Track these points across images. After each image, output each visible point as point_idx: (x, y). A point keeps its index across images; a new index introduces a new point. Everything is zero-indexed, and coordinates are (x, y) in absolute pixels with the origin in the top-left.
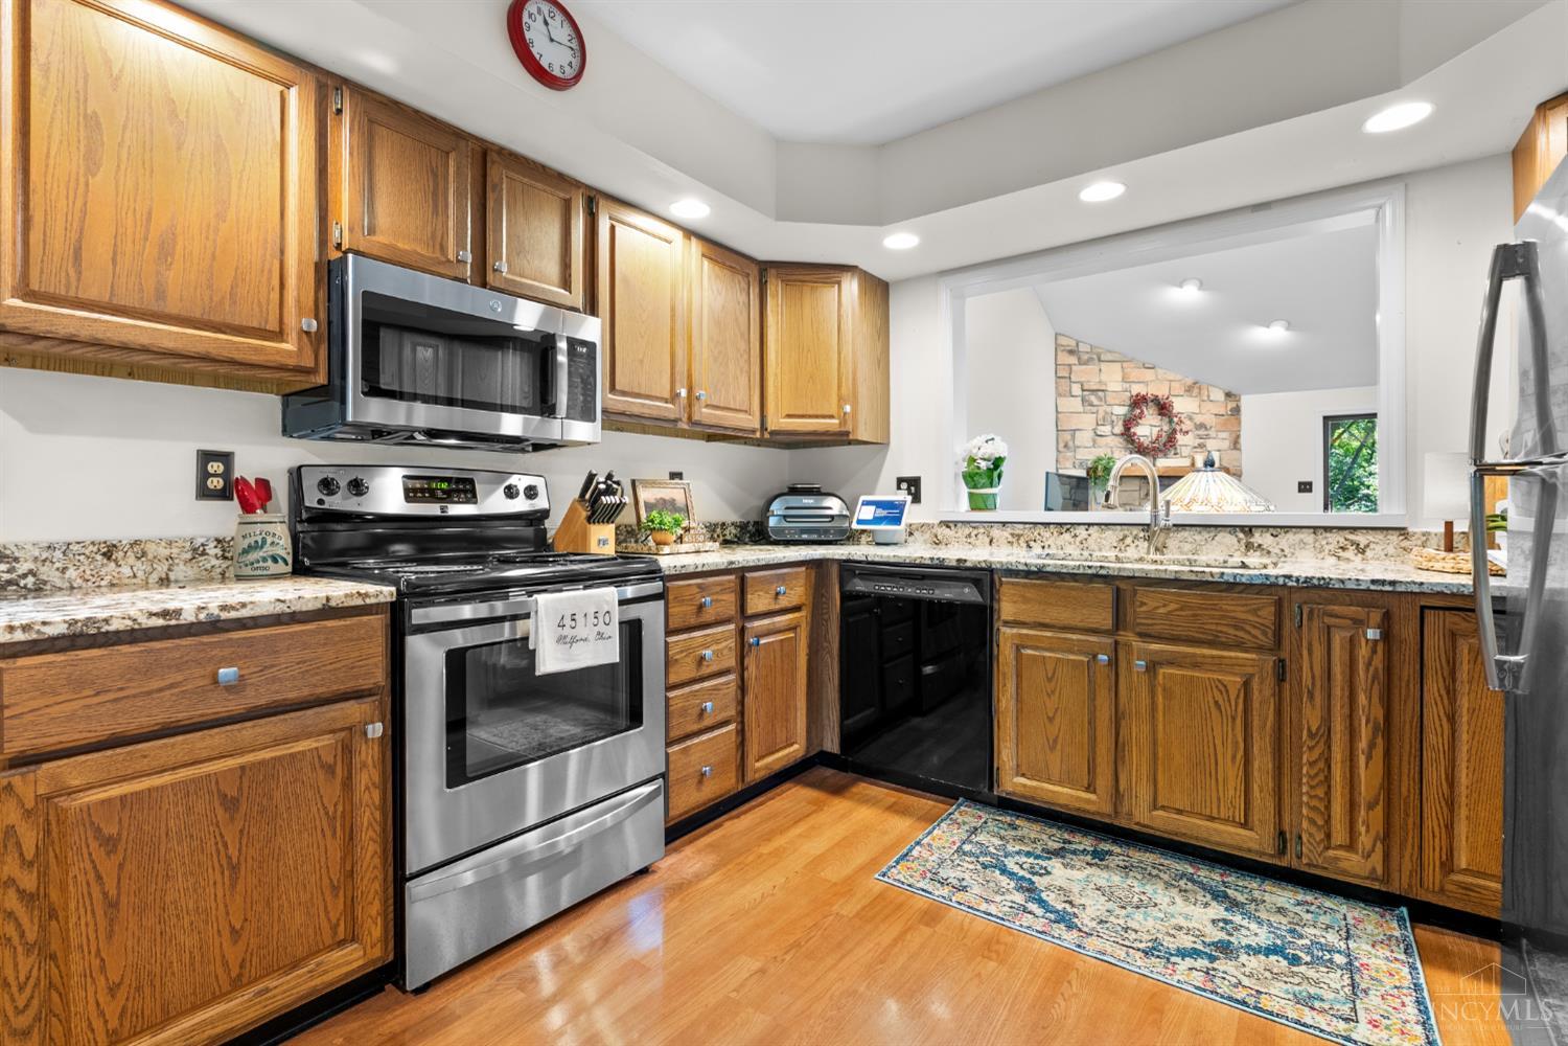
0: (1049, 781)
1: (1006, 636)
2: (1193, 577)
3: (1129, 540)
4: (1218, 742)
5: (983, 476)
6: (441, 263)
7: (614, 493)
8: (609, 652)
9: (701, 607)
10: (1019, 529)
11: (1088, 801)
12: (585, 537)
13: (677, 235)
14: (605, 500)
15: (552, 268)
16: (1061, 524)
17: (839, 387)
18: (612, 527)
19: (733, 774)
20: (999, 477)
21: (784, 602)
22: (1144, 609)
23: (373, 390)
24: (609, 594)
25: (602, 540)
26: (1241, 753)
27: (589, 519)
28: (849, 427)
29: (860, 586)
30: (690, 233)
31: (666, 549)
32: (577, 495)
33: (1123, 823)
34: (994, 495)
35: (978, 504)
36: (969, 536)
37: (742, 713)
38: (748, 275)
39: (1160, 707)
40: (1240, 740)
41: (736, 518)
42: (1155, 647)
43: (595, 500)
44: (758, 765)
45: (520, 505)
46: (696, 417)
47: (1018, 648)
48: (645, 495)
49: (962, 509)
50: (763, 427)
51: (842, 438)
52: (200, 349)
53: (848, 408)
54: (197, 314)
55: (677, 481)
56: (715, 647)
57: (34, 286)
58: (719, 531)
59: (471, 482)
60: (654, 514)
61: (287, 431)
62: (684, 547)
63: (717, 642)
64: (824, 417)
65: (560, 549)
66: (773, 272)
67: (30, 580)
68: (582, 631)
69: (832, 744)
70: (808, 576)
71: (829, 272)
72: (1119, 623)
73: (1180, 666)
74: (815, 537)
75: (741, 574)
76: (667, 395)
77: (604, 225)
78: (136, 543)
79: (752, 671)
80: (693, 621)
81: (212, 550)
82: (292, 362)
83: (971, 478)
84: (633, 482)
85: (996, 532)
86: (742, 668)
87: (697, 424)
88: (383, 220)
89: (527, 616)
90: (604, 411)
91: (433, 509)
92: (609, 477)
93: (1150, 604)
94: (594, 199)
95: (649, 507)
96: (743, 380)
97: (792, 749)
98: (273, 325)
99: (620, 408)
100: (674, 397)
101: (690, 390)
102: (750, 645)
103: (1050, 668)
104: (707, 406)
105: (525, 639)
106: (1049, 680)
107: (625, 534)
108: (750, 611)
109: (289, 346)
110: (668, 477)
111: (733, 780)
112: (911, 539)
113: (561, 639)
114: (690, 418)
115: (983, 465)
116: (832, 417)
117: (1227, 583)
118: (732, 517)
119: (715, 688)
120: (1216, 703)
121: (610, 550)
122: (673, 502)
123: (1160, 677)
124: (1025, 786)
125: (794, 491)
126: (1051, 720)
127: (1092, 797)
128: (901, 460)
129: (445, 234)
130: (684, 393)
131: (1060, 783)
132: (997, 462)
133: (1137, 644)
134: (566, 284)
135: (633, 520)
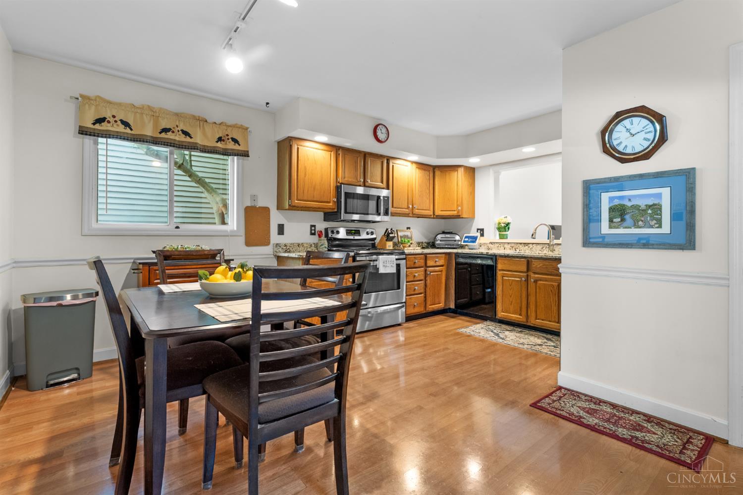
0: (510, 313)
1: (499, 274)
2: (545, 257)
3: (544, 248)
4: (552, 300)
5: (503, 228)
6: (356, 182)
7: (392, 233)
8: (393, 270)
9: (415, 263)
10: (513, 245)
11: (520, 318)
12: (385, 245)
13: (409, 164)
14: (391, 235)
15: (379, 179)
16: (525, 243)
17: (457, 202)
18: (392, 242)
19: (423, 307)
20: (509, 228)
21: (438, 264)
22: (534, 266)
23: (346, 212)
24: (394, 257)
25: (390, 245)
26: (557, 303)
27: (386, 240)
28: (460, 214)
29: (461, 260)
30: (413, 162)
31: (406, 249)
32: (383, 234)
33: (529, 324)
34: (506, 234)
35: (502, 237)
36: (498, 247)
37: (426, 292)
38: (429, 171)
39: (538, 292)
40: (557, 300)
41: (426, 241)
42: (537, 276)
43: (388, 235)
44: (430, 307)
45: (370, 237)
46: (414, 213)
47: (503, 277)
48: (400, 234)
49: (497, 239)
50: (434, 214)
51: (458, 217)
52: (319, 206)
53: (460, 208)
54: (318, 200)
55: (409, 230)
56: (418, 273)
57: (299, 198)
58: (421, 244)
59: (359, 231)
60: (403, 239)
61: (325, 220)
62: (410, 248)
63: (419, 272)
64: (452, 211)
65: (379, 247)
66: (437, 168)
67: (288, 250)
68: (388, 265)
69: (452, 306)
70: (445, 258)
71: (454, 168)
72: (528, 270)
73: (543, 281)
74: (449, 246)
75: (426, 255)
76: (406, 207)
77: (391, 165)
78: (302, 244)
79: (428, 282)
80: (412, 266)
81: (313, 246)
82: (331, 207)
83: (499, 229)
84: (397, 231)
85: (506, 246)
86: (426, 280)
87: (414, 214)
88: (346, 175)
89: (377, 260)
90: (391, 213)
91: (351, 237)
92: (391, 229)
93: (535, 264)
94: (389, 159)
95: (401, 237)
96: (428, 201)
97: (439, 305)
98: (329, 201)
99: (395, 212)
100: (408, 208)
101: (413, 206)
102: (428, 274)
103: (510, 282)
104: (417, 209)
105: (376, 266)
106: (510, 286)
107: (395, 244)
108: (428, 265)
109: (331, 204)
110: (406, 228)
111: (423, 309)
112: (481, 248)
113: (384, 266)
114: (412, 213)
115: (503, 225)
116: (455, 211)
117: (553, 258)
118: (425, 240)
119: (418, 284)
120: (551, 291)
121: (391, 248)
122: (407, 236)
123: (538, 284)
124: (504, 315)
125: (444, 233)
126: (511, 296)
127: (521, 317)
128: (478, 223)
129: (357, 176)
130: (411, 206)
131: (513, 314)
132: (508, 224)
133: (532, 275)
134: (382, 182)
135: (397, 241)
